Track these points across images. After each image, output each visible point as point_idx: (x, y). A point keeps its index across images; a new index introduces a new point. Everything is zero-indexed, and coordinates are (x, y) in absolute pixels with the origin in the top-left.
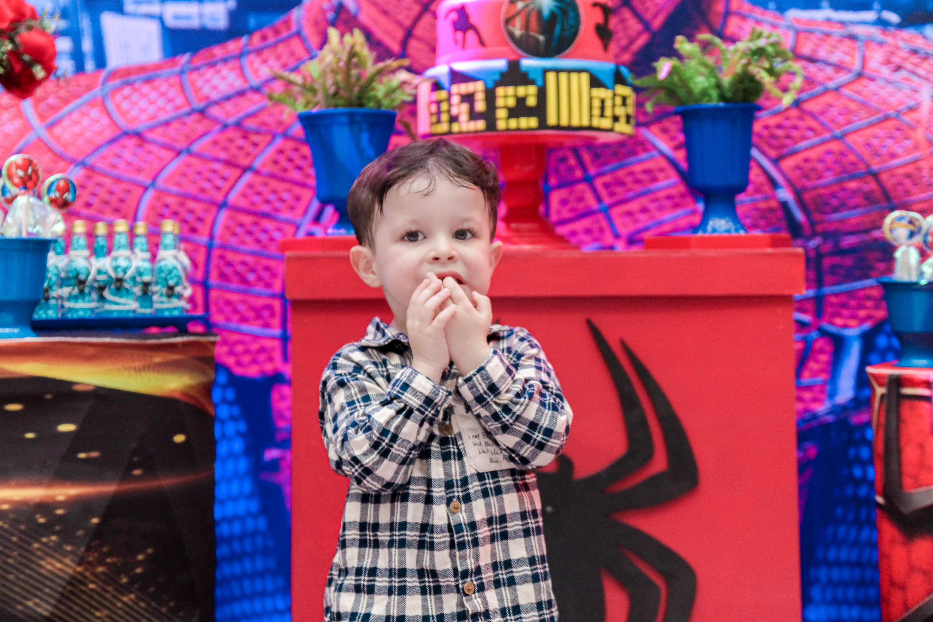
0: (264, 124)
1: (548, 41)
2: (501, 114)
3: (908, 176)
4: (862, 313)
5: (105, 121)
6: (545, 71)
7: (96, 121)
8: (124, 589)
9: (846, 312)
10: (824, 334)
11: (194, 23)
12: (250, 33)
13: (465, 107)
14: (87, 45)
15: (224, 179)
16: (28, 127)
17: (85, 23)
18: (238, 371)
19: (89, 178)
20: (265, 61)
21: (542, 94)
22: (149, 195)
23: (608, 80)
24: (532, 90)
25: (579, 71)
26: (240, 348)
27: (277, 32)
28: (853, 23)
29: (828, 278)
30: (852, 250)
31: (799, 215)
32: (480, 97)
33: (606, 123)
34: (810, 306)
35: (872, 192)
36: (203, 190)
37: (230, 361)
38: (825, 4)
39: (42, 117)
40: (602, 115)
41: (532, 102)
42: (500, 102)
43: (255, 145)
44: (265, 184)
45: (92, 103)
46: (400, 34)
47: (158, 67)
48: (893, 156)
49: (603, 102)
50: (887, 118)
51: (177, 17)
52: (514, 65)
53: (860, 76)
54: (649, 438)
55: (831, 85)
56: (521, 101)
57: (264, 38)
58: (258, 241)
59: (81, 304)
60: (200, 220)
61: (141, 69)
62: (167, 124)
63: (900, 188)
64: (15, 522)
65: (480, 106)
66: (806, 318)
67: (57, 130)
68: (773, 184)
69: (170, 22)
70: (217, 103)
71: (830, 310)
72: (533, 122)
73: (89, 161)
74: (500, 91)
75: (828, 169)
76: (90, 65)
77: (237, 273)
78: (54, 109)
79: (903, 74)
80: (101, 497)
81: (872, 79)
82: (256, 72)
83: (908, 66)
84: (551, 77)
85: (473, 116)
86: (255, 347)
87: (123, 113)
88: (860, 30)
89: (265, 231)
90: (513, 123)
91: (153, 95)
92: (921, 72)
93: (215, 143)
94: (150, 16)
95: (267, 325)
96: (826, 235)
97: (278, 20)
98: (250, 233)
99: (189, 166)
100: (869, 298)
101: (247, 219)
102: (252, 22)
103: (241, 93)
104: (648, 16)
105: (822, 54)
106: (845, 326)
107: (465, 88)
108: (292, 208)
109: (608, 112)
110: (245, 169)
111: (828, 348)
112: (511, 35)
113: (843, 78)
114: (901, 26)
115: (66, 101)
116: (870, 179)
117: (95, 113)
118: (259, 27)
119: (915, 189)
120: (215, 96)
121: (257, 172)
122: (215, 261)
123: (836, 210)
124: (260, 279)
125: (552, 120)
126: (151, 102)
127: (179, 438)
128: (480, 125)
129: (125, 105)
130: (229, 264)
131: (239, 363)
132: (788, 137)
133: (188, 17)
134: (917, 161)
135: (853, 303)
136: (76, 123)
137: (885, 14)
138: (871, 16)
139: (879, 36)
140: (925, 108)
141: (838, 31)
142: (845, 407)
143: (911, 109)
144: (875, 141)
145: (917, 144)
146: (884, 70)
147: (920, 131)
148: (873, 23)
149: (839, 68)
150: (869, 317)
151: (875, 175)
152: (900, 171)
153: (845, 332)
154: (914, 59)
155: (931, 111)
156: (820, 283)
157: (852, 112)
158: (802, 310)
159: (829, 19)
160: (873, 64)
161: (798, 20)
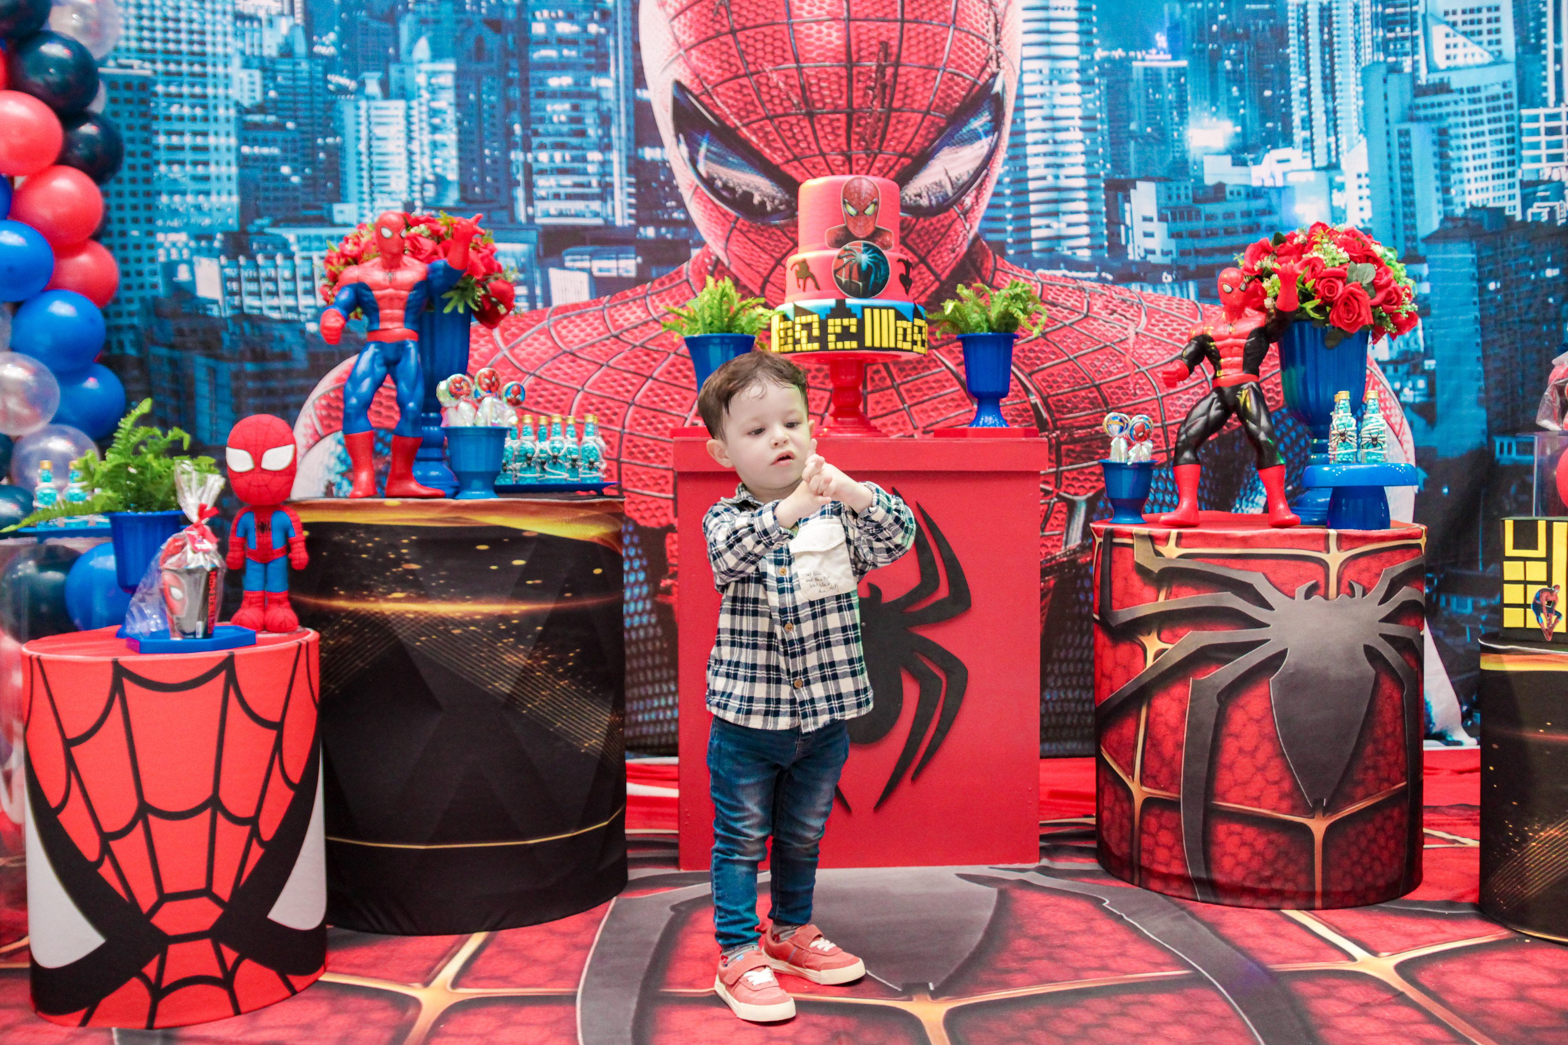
0: (662, 345)
1: (866, 286)
2: (831, 338)
4: (1088, 485)
5: (550, 344)
6: (863, 308)
7: (544, 344)
8: (561, 677)
9: (1077, 485)
10: (1062, 499)
11: (614, 274)
12: (653, 281)
13: (805, 333)
14: (538, 291)
15: (632, 384)
16: (497, 349)
17: (538, 275)
18: (642, 523)
19: (537, 384)
20: (662, 301)
21: (861, 324)
22: (579, 396)
23: (909, 315)
24: (854, 321)
25: (888, 308)
26: (642, 507)
27: (671, 280)
28: (1081, 279)
29: (1064, 459)
30: (1081, 440)
31: (1045, 415)
32: (816, 325)
33: (907, 346)
34: (1052, 479)
36: (618, 393)
37: (636, 515)
39: (506, 341)
40: (905, 340)
41: (853, 329)
42: (830, 330)
43: (654, 360)
44: (662, 389)
45: (540, 332)
46: (760, 281)
47: (587, 305)
48: (1111, 373)
49: (905, 330)
51: (600, 270)
52: (841, 303)
53: (1086, 316)
54: (936, 573)
55: (1067, 322)
56: (845, 329)
57: (662, 284)
58: (656, 429)
59: (528, 475)
60: (615, 414)
61: (575, 306)
62: (593, 345)
64: (485, 628)
65: (816, 332)
67: (517, 351)
68: (1027, 391)
69: (596, 273)
70: (627, 330)
71: (1066, 482)
72: (854, 344)
73: (538, 373)
74: (831, 322)
75: (1065, 382)
76: (540, 305)
77: (642, 452)
78: (515, 336)
80: (543, 612)
81: (1095, 319)
82: (656, 308)
84: (868, 312)
85: (810, 339)
86: (652, 506)
87: (562, 338)
88: (1086, 284)
89: (662, 422)
90: (840, 345)
91: (583, 325)
93: (626, 358)
94: (582, 270)
95: (662, 491)
96: (1063, 429)
97: (672, 272)
98: (651, 424)
99: (607, 375)
100: (1093, 473)
101: (648, 414)
102: (654, 273)
103: (646, 323)
104: (938, 271)
105: (1061, 300)
106: (1076, 494)
107: (805, 319)
108: (681, 406)
109: (909, 338)
110: (648, 378)
111: (1064, 510)
112: (839, 282)
113: (1075, 318)
114: (1114, 283)
115: (523, 330)
117: (542, 338)
118: (659, 276)
120: (626, 325)
121: (656, 379)
122: (625, 443)
123: (1070, 412)
124: (657, 456)
125: (868, 343)
126: (582, 330)
127: (598, 571)
128: (816, 346)
129: (564, 332)
130: (636, 446)
131: (642, 518)
132: (1039, 358)
133: (608, 270)
136: (530, 345)
137: (1104, 274)
138: (1094, 275)
139: (1099, 290)
140: (1131, 341)
141: (1071, 285)
142: (1075, 552)
143: (1121, 341)
144: (1097, 363)
145: (1126, 366)
146: (1103, 313)
147: (1128, 357)
148: (1095, 280)
149: (1072, 311)
150: (1093, 488)
151: (1098, 387)
152: (1114, 384)
153: (1076, 498)
154: (1124, 306)
155: (1136, 343)
156: (1059, 463)
157: (1081, 342)
158: (1046, 483)
159: (1065, 276)
160: (1095, 309)
161: (1044, 276)
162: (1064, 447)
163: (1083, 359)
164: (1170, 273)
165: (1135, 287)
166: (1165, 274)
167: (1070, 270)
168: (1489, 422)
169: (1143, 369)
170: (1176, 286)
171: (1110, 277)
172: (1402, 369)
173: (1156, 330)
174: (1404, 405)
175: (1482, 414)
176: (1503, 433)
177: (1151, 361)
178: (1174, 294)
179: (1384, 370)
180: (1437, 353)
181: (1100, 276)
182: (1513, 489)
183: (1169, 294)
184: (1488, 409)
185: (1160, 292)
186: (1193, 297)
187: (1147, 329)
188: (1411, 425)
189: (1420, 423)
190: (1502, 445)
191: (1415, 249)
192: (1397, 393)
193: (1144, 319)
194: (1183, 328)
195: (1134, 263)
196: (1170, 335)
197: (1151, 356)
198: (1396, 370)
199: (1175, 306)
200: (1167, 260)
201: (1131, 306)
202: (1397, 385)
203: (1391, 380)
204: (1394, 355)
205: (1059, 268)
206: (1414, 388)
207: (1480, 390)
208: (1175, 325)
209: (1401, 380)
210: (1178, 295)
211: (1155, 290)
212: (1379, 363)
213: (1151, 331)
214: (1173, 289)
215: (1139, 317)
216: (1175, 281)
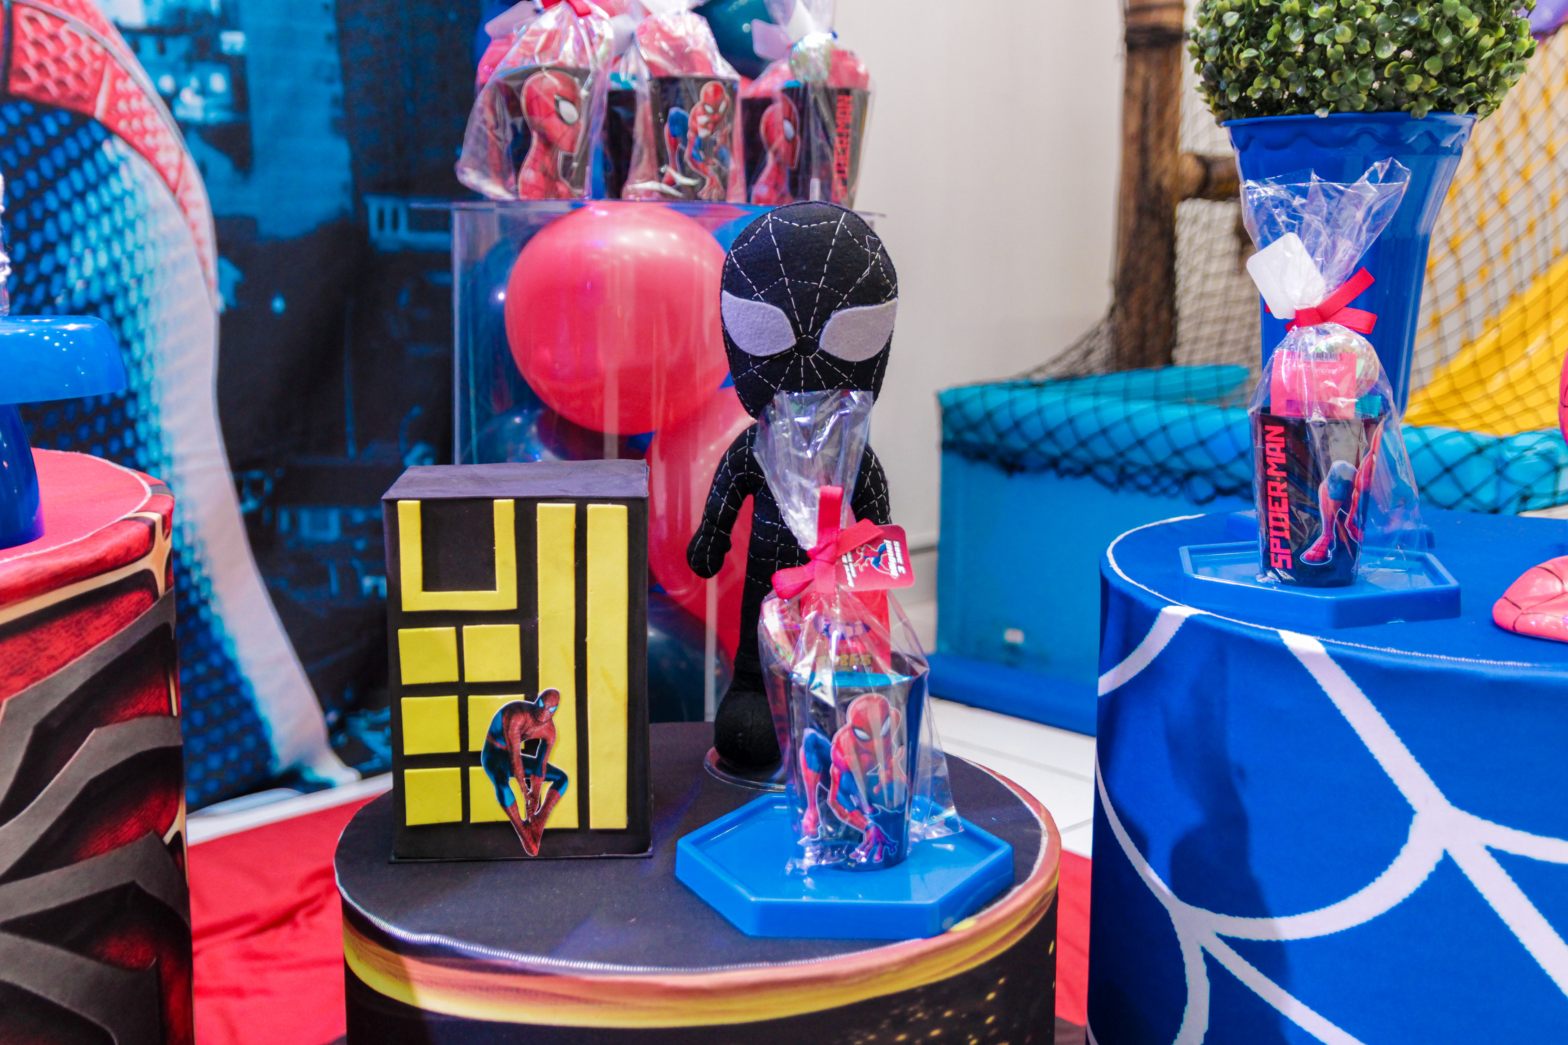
168: (355, 165)
172: (178, 47)
174: (185, 127)
175: (341, 150)
176: (383, 189)
179: (136, 48)
180: (247, 18)
182: (404, 298)
184: (352, 142)
188: (203, 169)
189: (221, 165)
190: (381, 215)
192: (170, 100)
198: (162, 50)
202: (167, 83)
203: (153, 70)
204: (156, 16)
206: (203, 91)
207: (335, 101)
209: (173, 70)
212: (123, 30)
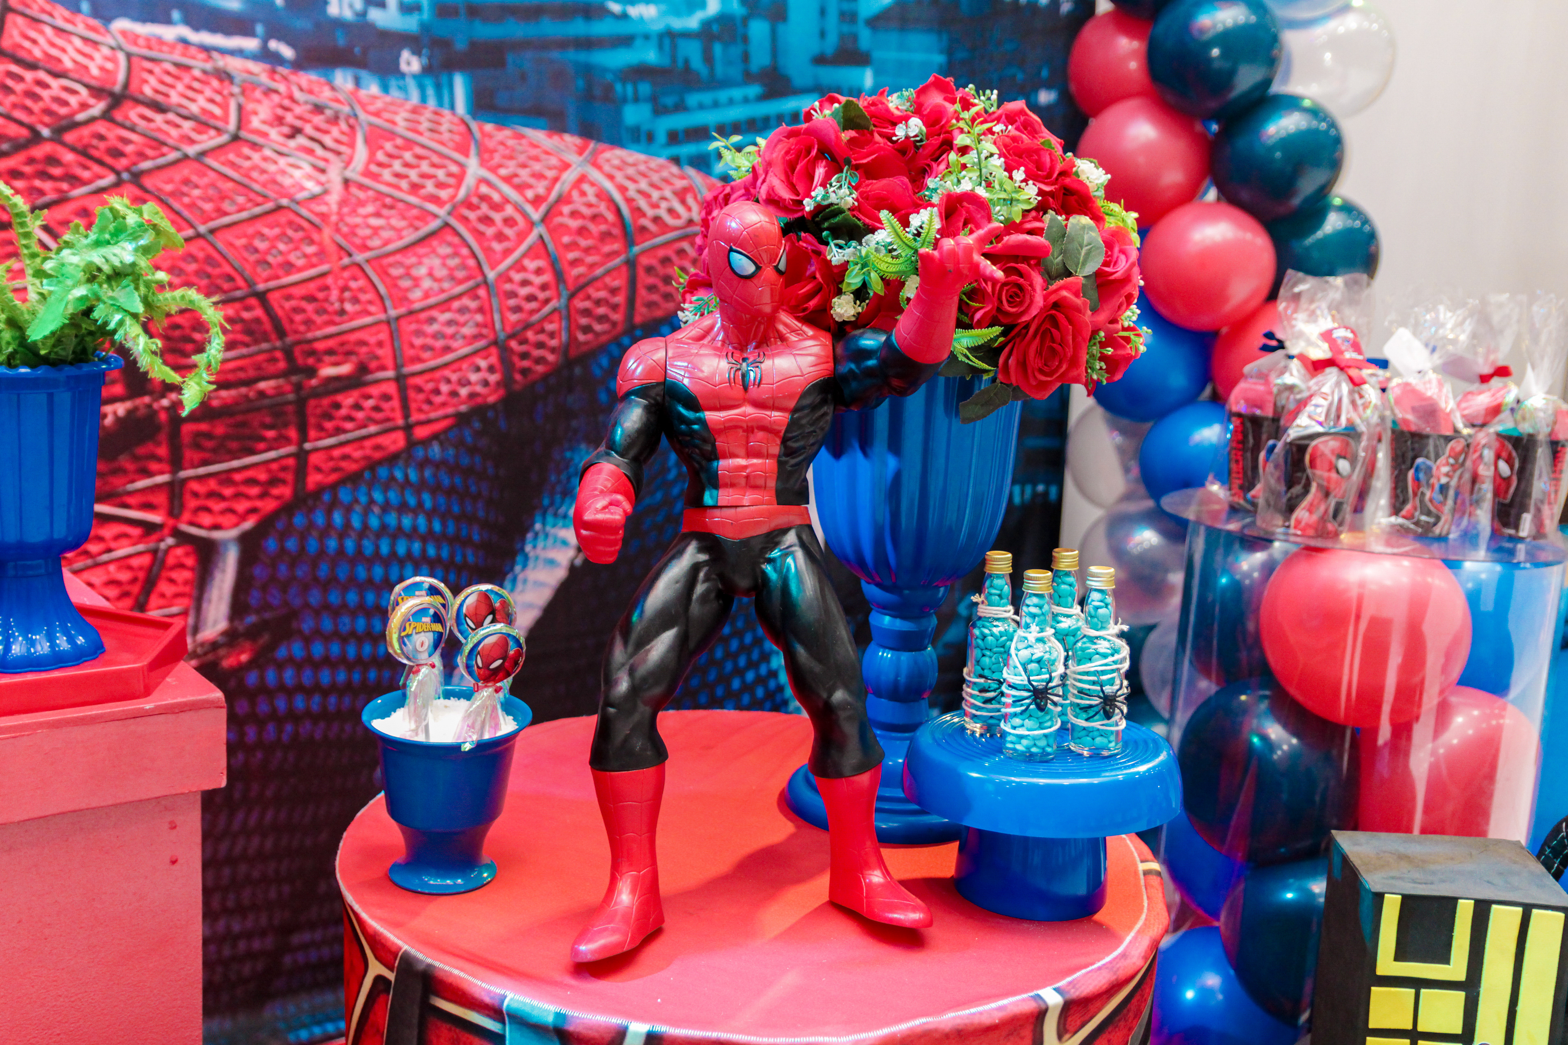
3: (311, 298)
4: (242, 506)
9: (218, 506)
10: (184, 538)
28: (223, 52)
29: (189, 454)
34: (160, 499)
35: (257, 320)
38: (176, 15)
48: (289, 267)
50: (279, 208)
53: (236, 138)
55: (192, 150)
63: (298, 318)
66: (154, 518)
71: (193, 503)
79: (301, 140)
81: (255, 146)
83: (309, 129)
88: (234, 64)
92: (328, 140)
100: (251, 482)
105: (175, 98)
106: (217, 527)
111: (190, 562)
113: (210, 140)
114: (298, 65)
116: (253, 301)
119: (319, 319)
134: (323, 275)
135: (228, 492)
137: (273, 45)
138: (251, 44)
139: (264, 79)
140: (333, 199)
141: (199, 64)
142: (214, 646)
143: (314, 198)
144: (261, 245)
145: (322, 253)
146: (274, 134)
147: (327, 232)
148: (255, 57)
149: (203, 124)
150: (253, 511)
151: (262, 297)
152: (297, 291)
153: (217, 535)
154: (318, 120)
155: (343, 203)
156: (176, 464)
157: (223, 197)
158: (147, 506)
159: (184, 42)
160: (255, 123)
161: (134, 39)
162: (187, 428)
163: (229, 236)
164: (417, 52)
165: (343, 79)
166: (406, 54)
167: (196, 28)
169: (359, 257)
170: (429, 83)
171: (288, 52)
173: (387, 175)
177: (375, 242)
178: (424, 98)
181: (265, 49)
183: (415, 98)
185: (395, 93)
186: (461, 107)
187: (367, 173)
191: (855, 38)
193: (361, 152)
194: (441, 174)
195: (338, 23)
196: (415, 188)
197: (376, 230)
199: (425, 125)
200: (410, 24)
201: (335, 120)
205: (168, 21)
208: (425, 167)
210: (432, 103)
211: (385, 88)
213: (375, 177)
214: (422, 88)
215: (352, 145)
216: (427, 70)
